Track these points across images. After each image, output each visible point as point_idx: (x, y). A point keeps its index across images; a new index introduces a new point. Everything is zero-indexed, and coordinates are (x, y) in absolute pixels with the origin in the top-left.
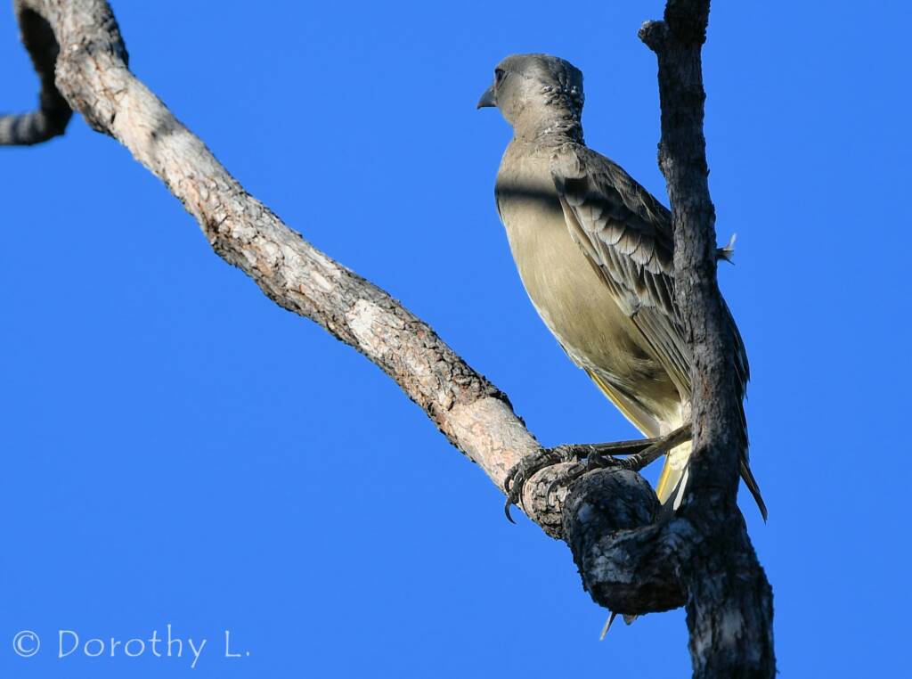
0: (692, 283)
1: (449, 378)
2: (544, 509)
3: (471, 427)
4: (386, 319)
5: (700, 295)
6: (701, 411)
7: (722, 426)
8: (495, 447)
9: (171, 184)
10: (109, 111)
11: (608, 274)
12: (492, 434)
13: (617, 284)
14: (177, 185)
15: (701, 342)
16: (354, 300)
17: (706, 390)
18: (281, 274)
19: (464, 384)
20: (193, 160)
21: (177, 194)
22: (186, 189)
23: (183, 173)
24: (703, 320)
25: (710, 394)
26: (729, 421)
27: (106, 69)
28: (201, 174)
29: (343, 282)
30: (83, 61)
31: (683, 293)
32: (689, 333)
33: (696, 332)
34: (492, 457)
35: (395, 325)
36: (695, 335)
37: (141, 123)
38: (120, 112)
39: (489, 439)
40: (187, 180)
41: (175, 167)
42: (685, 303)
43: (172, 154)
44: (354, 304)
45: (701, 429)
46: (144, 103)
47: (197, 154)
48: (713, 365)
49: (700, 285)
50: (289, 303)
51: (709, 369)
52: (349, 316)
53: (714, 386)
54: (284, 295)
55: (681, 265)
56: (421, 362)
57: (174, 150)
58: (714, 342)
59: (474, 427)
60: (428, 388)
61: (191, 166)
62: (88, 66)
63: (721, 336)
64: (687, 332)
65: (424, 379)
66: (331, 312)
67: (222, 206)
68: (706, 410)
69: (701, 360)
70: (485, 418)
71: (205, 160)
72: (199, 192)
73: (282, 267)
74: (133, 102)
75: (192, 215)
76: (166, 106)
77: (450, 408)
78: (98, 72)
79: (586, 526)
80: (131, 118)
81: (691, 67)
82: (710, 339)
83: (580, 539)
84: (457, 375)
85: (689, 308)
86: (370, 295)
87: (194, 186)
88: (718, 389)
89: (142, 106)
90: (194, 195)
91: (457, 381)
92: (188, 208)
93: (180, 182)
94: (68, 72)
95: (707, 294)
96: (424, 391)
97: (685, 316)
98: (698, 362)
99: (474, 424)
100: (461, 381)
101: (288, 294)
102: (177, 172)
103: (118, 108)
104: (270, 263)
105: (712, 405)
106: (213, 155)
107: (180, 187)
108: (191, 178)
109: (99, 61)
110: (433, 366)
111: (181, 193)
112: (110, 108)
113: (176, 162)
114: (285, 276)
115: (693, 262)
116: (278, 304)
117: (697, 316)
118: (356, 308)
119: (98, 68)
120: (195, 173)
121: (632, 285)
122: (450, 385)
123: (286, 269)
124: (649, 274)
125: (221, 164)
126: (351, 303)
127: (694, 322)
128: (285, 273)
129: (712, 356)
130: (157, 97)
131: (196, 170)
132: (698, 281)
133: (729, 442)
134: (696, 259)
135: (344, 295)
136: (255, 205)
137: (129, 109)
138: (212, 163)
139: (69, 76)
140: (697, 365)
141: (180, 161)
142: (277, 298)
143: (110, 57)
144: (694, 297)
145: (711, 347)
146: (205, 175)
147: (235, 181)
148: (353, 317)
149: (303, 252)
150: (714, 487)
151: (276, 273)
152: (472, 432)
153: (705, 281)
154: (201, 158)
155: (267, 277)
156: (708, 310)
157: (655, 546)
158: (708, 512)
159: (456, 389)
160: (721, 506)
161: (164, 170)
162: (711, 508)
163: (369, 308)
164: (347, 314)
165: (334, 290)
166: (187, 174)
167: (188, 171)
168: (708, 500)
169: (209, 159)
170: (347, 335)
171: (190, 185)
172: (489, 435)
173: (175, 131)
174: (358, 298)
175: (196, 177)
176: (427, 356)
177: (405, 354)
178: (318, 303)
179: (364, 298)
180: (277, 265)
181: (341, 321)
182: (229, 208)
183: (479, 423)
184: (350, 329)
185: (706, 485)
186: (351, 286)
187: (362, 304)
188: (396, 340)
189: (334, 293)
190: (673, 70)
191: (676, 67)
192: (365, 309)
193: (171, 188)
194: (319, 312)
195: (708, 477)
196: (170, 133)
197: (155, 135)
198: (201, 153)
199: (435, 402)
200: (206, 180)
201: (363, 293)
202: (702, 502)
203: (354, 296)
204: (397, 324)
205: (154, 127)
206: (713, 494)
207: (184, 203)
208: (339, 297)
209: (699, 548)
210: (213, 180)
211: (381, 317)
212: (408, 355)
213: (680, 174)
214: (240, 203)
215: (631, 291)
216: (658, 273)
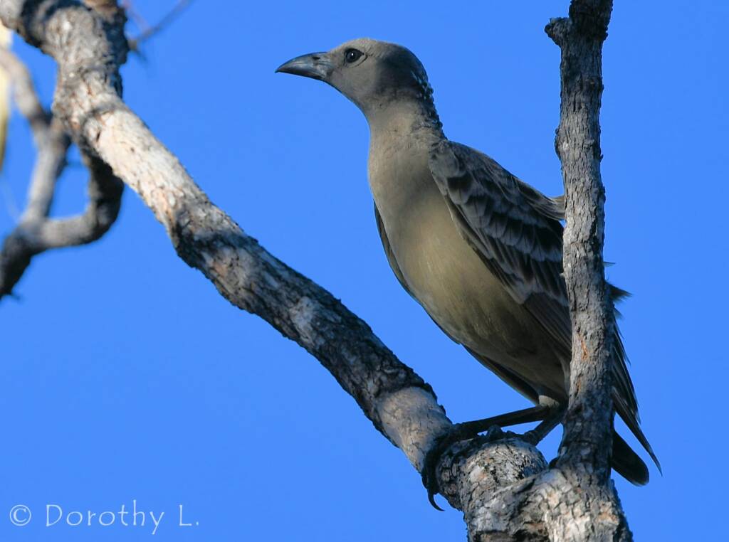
0: (578, 256)
1: (378, 368)
2: (448, 479)
3: (394, 412)
4: (325, 314)
5: (585, 268)
6: (579, 373)
7: (597, 388)
8: (413, 429)
9: (144, 195)
10: (95, 129)
11: (498, 266)
12: (412, 418)
13: (507, 275)
14: (149, 196)
15: (583, 310)
16: (298, 297)
17: (585, 354)
18: (234, 273)
19: (392, 374)
20: (166, 173)
21: (150, 205)
22: (157, 199)
23: (155, 184)
24: (587, 290)
25: (588, 358)
26: (604, 383)
27: (97, 94)
28: (171, 185)
29: (290, 281)
30: (77, 86)
31: (569, 265)
32: (573, 301)
33: (579, 301)
34: (409, 437)
35: (333, 320)
36: (578, 304)
37: (122, 140)
38: (105, 130)
39: (409, 421)
40: (159, 191)
41: (149, 179)
42: (571, 274)
43: (148, 167)
44: (298, 301)
45: (578, 390)
46: (128, 123)
47: (169, 168)
48: (592, 331)
49: (585, 258)
50: (240, 301)
51: (589, 335)
52: (293, 311)
53: (592, 351)
54: (236, 293)
55: (569, 240)
56: (354, 353)
57: (149, 164)
58: (595, 311)
59: (397, 411)
60: (359, 377)
61: (163, 177)
62: (81, 91)
63: (602, 305)
64: (571, 301)
65: (355, 369)
66: (276, 308)
67: (186, 213)
68: (584, 372)
69: (582, 327)
70: (406, 404)
71: (177, 173)
72: (168, 201)
73: (236, 267)
74: (118, 122)
75: (161, 223)
76: (148, 128)
77: (377, 395)
78: (90, 96)
79: (475, 485)
80: (114, 136)
81: (591, 60)
82: (592, 308)
83: (469, 496)
84: (386, 366)
85: (574, 279)
86: (313, 293)
87: (164, 195)
88: (596, 355)
89: (125, 126)
90: (163, 204)
91: (386, 371)
92: (158, 217)
93: (152, 192)
94: (63, 96)
95: (591, 266)
96: (355, 380)
97: (570, 286)
98: (579, 329)
99: (397, 409)
100: (389, 372)
101: (240, 292)
102: (150, 183)
103: (103, 127)
104: (225, 263)
105: (589, 368)
106: (186, 170)
107: (152, 196)
108: (162, 188)
109: (91, 87)
110: (365, 357)
111: (152, 203)
112: (96, 127)
113: (150, 174)
114: (239, 276)
115: (581, 237)
116: (231, 302)
117: (581, 286)
118: (299, 305)
119: (90, 93)
120: (166, 184)
122: (379, 375)
123: (240, 269)
125: (192, 178)
126: (294, 300)
127: (577, 291)
128: (238, 272)
129: (593, 324)
130: (141, 119)
131: (167, 181)
132: (583, 254)
133: (603, 402)
134: (583, 234)
135: (289, 293)
136: (218, 213)
137: (113, 127)
138: (183, 176)
139: (63, 100)
140: (578, 331)
141: (153, 173)
142: (230, 297)
143: (103, 85)
144: (579, 268)
145: (592, 315)
146: (175, 185)
147: (203, 192)
148: (297, 312)
149: (256, 254)
150: (585, 441)
151: (230, 272)
152: (394, 417)
153: (591, 255)
154: (173, 171)
155: (222, 277)
156: (591, 281)
157: (528, 495)
158: (579, 464)
159: (384, 378)
160: (592, 458)
161: (139, 182)
162: (582, 461)
163: (311, 304)
164: (290, 310)
165: (281, 288)
166: (159, 184)
167: (160, 182)
168: (579, 453)
169: (180, 172)
170: (289, 329)
171: (161, 195)
172: (409, 419)
173: (152, 148)
174: (302, 296)
175: (167, 188)
176: (360, 348)
177: (340, 345)
178: (266, 300)
179: (308, 295)
180: (231, 265)
181: (285, 315)
182: (193, 214)
183: (401, 408)
184: (293, 324)
185: (578, 440)
186: (297, 284)
187: (305, 300)
188: (332, 333)
189: (280, 291)
190: (574, 62)
191: (577, 59)
192: (308, 305)
193: (145, 199)
194: (266, 308)
195: (580, 433)
196: (147, 148)
197: (133, 150)
198: (174, 167)
199: (364, 390)
200: (175, 190)
201: (306, 291)
202: (571, 456)
203: (299, 293)
204: (335, 319)
205: (133, 142)
206: (584, 448)
207: (155, 212)
208: (284, 294)
209: (566, 497)
210: (182, 190)
211: (321, 312)
212: (342, 346)
213: (577, 156)
214: (203, 210)
215: (520, 280)
216: (543, 259)
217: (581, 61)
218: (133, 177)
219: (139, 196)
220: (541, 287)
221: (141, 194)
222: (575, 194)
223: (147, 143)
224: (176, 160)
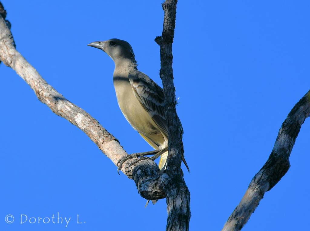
1: (102, 135)
2: (128, 171)
3: (108, 148)
4: (85, 118)
8: (115, 154)
9: (27, 81)
10: (10, 61)
11: (145, 106)
13: (148, 109)
14: (28, 81)
16: (77, 113)
18: (56, 106)
20: (33, 74)
21: (29, 84)
22: (31, 83)
23: (30, 78)
27: (10, 49)
29: (74, 108)
30: (3, 47)
31: (166, 111)
34: (114, 157)
37: (19, 64)
40: (31, 80)
43: (27, 73)
44: (77, 114)
47: (34, 73)
50: (59, 114)
52: (75, 117)
54: (57, 112)
56: (95, 130)
57: (28, 72)
60: (97, 138)
65: (95, 135)
66: (70, 116)
67: (41, 87)
70: (112, 146)
71: (36, 74)
75: (32, 89)
77: (103, 143)
79: (139, 175)
81: (169, 49)
83: (137, 179)
84: (105, 134)
86: (81, 112)
90: (33, 84)
96: (95, 138)
100: (106, 136)
102: (28, 77)
103: (12, 60)
106: (39, 73)
108: (32, 79)
109: (7, 47)
110: (98, 132)
113: (28, 75)
114: (58, 107)
115: (169, 103)
116: (56, 114)
118: (77, 116)
119: (7, 49)
120: (33, 78)
121: (151, 109)
122: (103, 137)
123: (58, 105)
124: (157, 106)
125: (41, 75)
126: (75, 114)
132: (170, 108)
136: (50, 87)
137: (16, 60)
138: (38, 75)
141: (29, 74)
142: (55, 112)
143: (11, 46)
146: (36, 79)
147: (44, 80)
148: (76, 118)
150: (174, 165)
152: (109, 150)
153: (172, 108)
154: (35, 74)
155: (53, 107)
157: (158, 181)
158: (173, 172)
159: (104, 138)
160: (176, 170)
161: (25, 77)
162: (173, 170)
163: (81, 115)
164: (74, 117)
165: (71, 110)
166: (31, 78)
167: (32, 77)
168: (173, 168)
169: (37, 74)
170: (74, 123)
171: (32, 81)
172: (113, 151)
173: (28, 67)
174: (78, 113)
175: (34, 79)
176: (96, 129)
177: (90, 128)
178: (67, 114)
179: (79, 113)
180: (55, 103)
181: (73, 119)
182: (43, 88)
183: (111, 147)
184: (75, 121)
185: (172, 164)
186: (76, 109)
187: (79, 114)
188: (88, 124)
189: (71, 111)
190: (164, 50)
191: (165, 49)
192: (80, 116)
193: (27, 82)
194: (67, 116)
195: (172, 162)
196: (26, 67)
197: (22, 67)
198: (35, 73)
199: (98, 141)
200: (36, 80)
201: (79, 111)
202: (170, 169)
203: (77, 112)
204: (88, 120)
205: (22, 65)
206: (174, 167)
207: (30, 86)
208: (73, 112)
209: (170, 182)
210: (38, 80)
211: (84, 118)
212: (91, 128)
213: (166, 78)
214: (46, 86)
215: (151, 111)
216: (159, 105)
217: (166, 50)
218: (23, 75)
219: (25, 81)
220: (157, 113)
221: (26, 80)
222: (167, 90)
223: (26, 65)
224: (35, 70)
